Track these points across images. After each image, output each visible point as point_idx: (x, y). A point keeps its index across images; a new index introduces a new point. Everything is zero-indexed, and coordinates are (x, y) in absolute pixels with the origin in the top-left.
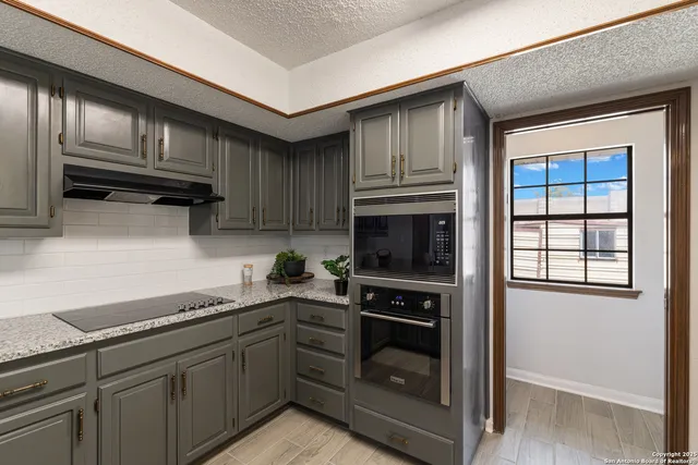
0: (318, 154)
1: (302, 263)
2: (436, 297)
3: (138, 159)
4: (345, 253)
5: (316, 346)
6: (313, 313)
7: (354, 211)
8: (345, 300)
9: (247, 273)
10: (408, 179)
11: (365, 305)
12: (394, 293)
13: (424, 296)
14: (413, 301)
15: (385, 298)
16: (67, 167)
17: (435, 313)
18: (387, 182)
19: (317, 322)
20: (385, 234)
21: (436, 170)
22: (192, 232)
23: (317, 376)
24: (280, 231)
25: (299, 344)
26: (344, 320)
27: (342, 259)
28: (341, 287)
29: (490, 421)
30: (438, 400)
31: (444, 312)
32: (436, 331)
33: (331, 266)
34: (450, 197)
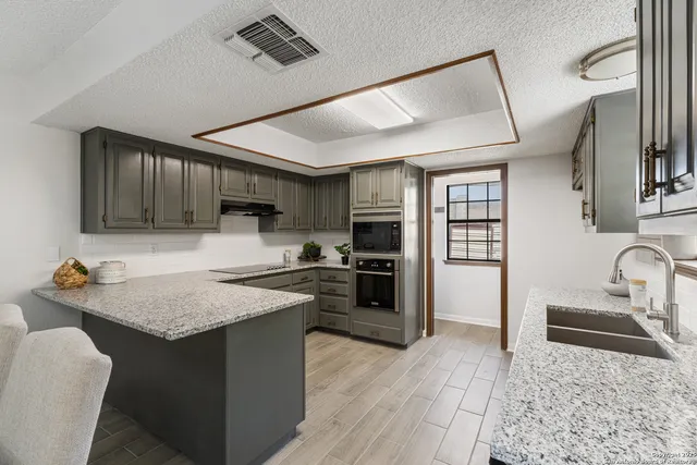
0: (330, 184)
1: (319, 249)
2: (392, 261)
3: (245, 195)
4: (347, 242)
5: (332, 293)
6: (330, 275)
7: (352, 219)
8: (348, 267)
9: (288, 255)
10: (379, 204)
11: (359, 268)
12: (373, 261)
13: (387, 261)
14: (382, 264)
15: (368, 264)
16: (222, 201)
17: (392, 269)
18: (370, 205)
19: (332, 280)
20: (371, 232)
21: (392, 201)
22: (260, 231)
23: (332, 309)
24: (305, 231)
25: (321, 293)
26: (347, 277)
27: (345, 245)
28: (345, 261)
29: (425, 331)
30: (394, 308)
31: (396, 268)
32: (392, 278)
33: (339, 249)
34: (399, 213)
